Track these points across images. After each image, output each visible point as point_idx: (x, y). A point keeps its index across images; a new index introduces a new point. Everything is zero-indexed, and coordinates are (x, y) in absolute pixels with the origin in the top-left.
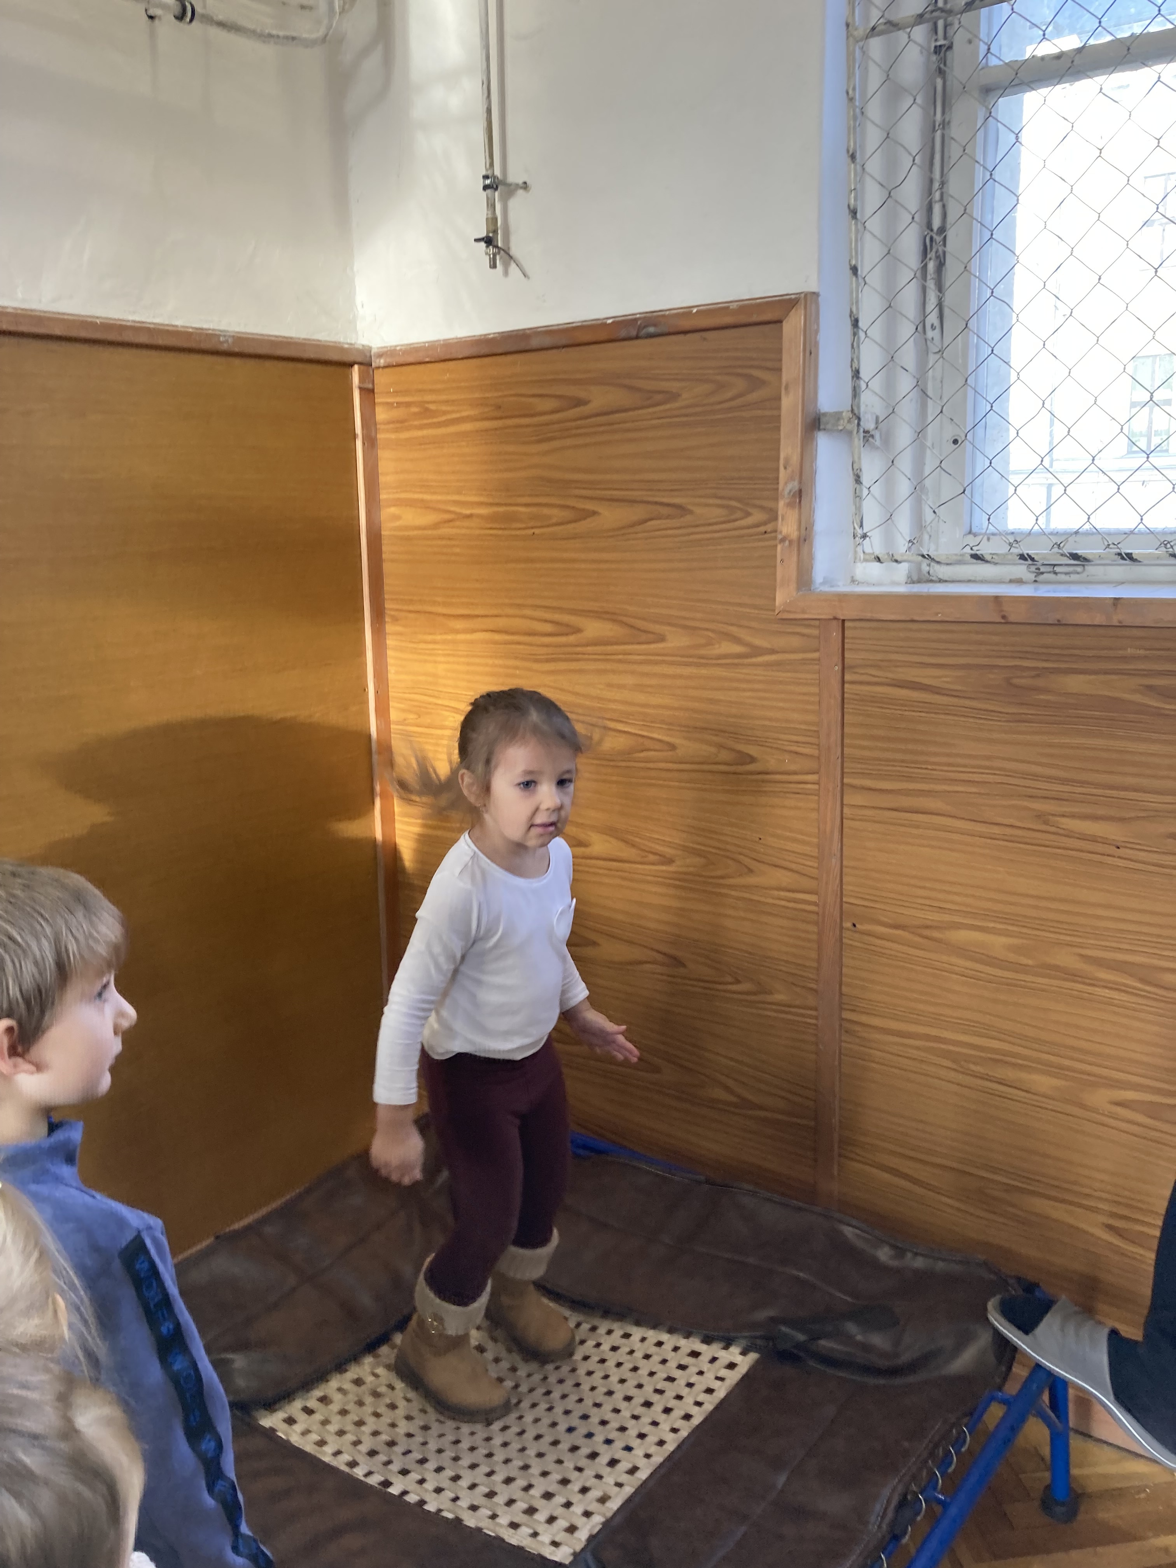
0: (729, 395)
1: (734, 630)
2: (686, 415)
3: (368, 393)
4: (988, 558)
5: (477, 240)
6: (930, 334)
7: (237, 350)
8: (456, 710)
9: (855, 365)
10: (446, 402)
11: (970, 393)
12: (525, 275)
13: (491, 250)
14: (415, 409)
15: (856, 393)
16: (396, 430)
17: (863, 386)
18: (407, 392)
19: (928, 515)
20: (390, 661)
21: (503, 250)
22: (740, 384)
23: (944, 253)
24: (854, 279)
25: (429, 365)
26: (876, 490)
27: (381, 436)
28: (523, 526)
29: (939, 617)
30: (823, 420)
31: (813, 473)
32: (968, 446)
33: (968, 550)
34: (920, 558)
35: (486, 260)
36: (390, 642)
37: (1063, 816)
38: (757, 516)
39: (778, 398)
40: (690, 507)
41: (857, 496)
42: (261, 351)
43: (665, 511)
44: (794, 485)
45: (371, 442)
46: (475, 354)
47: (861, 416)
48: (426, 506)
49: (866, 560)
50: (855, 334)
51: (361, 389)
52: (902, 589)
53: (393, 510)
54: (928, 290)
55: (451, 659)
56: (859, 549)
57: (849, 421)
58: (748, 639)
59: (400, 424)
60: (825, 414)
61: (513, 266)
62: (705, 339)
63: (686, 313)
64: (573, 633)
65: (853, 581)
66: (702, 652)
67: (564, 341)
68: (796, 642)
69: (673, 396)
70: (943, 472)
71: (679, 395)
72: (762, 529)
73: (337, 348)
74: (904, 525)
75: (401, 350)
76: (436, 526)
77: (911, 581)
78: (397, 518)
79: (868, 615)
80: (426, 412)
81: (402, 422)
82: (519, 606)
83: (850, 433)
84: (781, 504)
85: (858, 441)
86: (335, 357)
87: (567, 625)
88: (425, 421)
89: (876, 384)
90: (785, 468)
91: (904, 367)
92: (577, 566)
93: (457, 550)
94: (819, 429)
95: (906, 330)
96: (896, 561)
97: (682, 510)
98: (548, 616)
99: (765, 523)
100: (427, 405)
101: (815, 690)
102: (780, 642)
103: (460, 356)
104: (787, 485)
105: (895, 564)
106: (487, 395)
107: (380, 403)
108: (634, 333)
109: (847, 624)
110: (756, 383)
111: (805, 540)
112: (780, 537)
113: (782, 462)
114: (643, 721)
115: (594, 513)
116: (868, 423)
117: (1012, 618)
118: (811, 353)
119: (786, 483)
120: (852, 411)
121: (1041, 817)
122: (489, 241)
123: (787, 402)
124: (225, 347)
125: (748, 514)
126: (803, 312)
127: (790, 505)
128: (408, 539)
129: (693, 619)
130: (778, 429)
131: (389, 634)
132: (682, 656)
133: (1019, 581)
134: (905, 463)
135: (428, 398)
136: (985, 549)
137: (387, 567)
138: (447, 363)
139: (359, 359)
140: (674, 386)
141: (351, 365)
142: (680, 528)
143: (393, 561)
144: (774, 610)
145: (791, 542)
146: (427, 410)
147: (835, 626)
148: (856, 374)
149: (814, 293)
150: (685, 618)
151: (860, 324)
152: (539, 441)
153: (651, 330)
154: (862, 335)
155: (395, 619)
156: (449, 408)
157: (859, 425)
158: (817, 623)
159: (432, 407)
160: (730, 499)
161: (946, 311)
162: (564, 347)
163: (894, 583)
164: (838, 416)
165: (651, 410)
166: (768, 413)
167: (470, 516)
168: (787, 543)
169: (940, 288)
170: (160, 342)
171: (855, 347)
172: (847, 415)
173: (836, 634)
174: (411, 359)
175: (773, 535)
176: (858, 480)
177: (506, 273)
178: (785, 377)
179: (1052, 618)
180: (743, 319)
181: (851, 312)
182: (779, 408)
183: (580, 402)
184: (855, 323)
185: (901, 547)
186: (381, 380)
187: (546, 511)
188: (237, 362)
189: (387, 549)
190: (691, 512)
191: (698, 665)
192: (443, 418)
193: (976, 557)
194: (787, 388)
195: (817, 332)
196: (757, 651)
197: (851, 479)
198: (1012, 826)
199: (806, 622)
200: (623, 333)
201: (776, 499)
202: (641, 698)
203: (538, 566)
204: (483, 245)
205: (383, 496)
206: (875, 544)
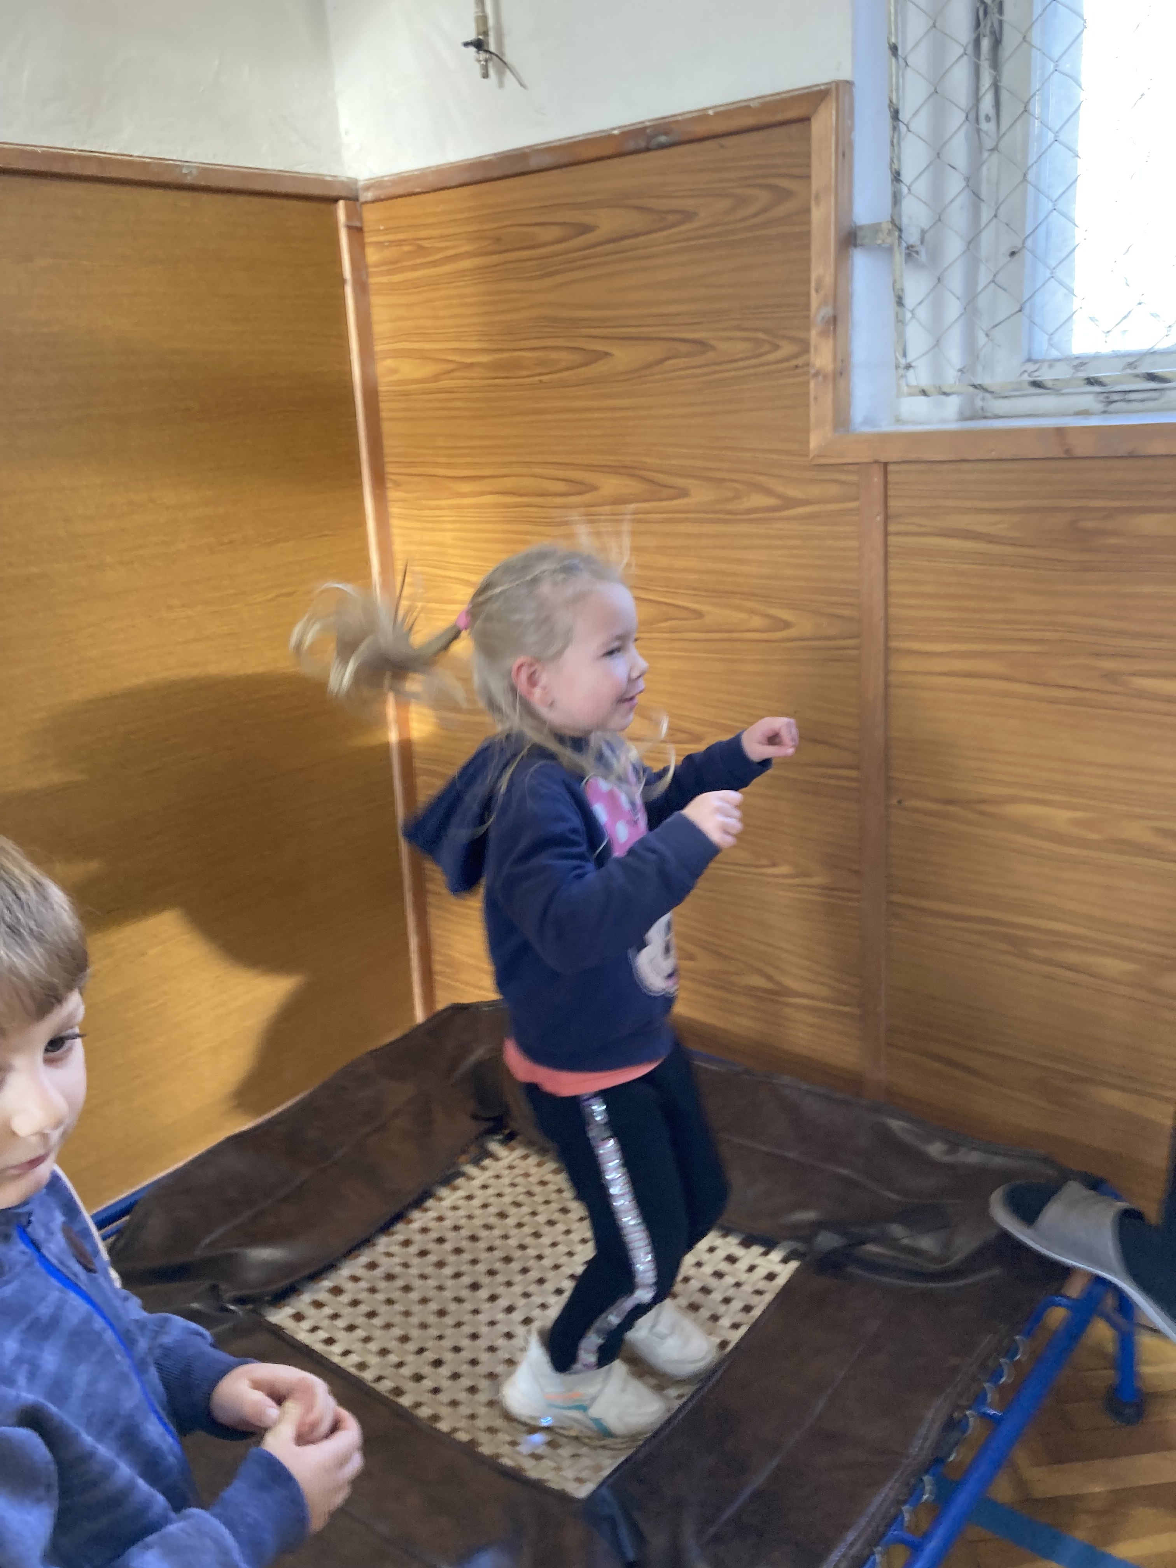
0: (753, 209)
1: (762, 479)
2: (704, 237)
3: (356, 231)
4: (1049, 384)
5: (466, 44)
6: (984, 126)
7: (203, 183)
8: (467, 583)
9: (896, 166)
10: (443, 237)
11: (1030, 188)
12: (522, 85)
13: (483, 56)
14: (407, 248)
15: (896, 199)
16: (390, 272)
17: (905, 190)
18: (397, 229)
19: (982, 339)
20: (395, 531)
21: (497, 56)
22: (764, 197)
23: (1001, 22)
24: (894, 60)
25: (422, 197)
26: (923, 313)
27: (373, 280)
28: (529, 373)
29: (994, 455)
30: (860, 234)
31: (849, 296)
32: (1028, 255)
33: (1026, 377)
34: (971, 389)
35: (477, 70)
36: (394, 509)
37: (1134, 674)
38: (787, 348)
39: (808, 211)
40: (712, 342)
41: (900, 321)
42: (232, 184)
43: (684, 348)
44: (827, 311)
45: (362, 288)
46: (468, 180)
47: (903, 227)
48: (424, 356)
49: (911, 395)
50: (895, 128)
51: (349, 228)
52: (954, 426)
53: (389, 363)
54: (982, 69)
55: (458, 526)
56: (903, 382)
57: (890, 233)
58: (780, 489)
59: (393, 265)
60: (861, 228)
61: (508, 73)
62: (722, 147)
63: (701, 116)
64: (587, 492)
65: (898, 420)
66: (730, 506)
67: (566, 159)
68: (833, 490)
69: (688, 216)
70: (998, 288)
71: (695, 214)
72: (794, 363)
73: (319, 180)
74: (954, 354)
75: (389, 181)
76: (436, 378)
77: (963, 417)
78: (394, 371)
79: (913, 456)
80: (421, 250)
81: (395, 262)
82: (528, 464)
83: (890, 249)
84: (814, 333)
85: (899, 256)
86: (316, 191)
87: (581, 483)
88: (419, 261)
89: (922, 187)
90: (817, 291)
91: (953, 165)
92: (589, 415)
93: (458, 404)
94: (855, 246)
95: (956, 118)
96: (945, 394)
97: (703, 345)
98: (561, 473)
99: (795, 356)
100: (419, 242)
101: (854, 544)
102: (814, 491)
103: (453, 184)
104: (819, 311)
105: (943, 397)
106: (486, 227)
107: (371, 243)
108: (642, 144)
109: (891, 468)
110: (785, 195)
111: (841, 374)
112: (813, 371)
113: (813, 284)
114: (667, 587)
115: (607, 354)
116: (912, 236)
117: (1079, 452)
118: (844, 155)
119: (818, 309)
120: (893, 222)
121: (1110, 676)
122: (479, 45)
123: (817, 214)
124: (189, 180)
125: (777, 347)
126: (834, 105)
127: (824, 334)
128: (406, 394)
129: (719, 470)
130: (808, 247)
131: (392, 501)
132: (708, 513)
133: (1085, 413)
134: (956, 281)
135: (423, 233)
136: (1046, 375)
137: (387, 427)
138: (442, 192)
139: (344, 194)
140: (688, 204)
141: (335, 200)
142: (700, 367)
143: (392, 419)
144: (807, 455)
145: (825, 377)
146: (421, 248)
147: (877, 470)
148: (897, 177)
149: (847, 82)
150: (709, 469)
151: (901, 116)
152: (543, 276)
153: (663, 139)
154: (903, 128)
155: (397, 484)
156: (444, 244)
157: (900, 237)
158: (856, 467)
159: (426, 244)
160: (757, 330)
161: (1004, 95)
162: (567, 165)
163: (944, 421)
164: (875, 228)
165: (665, 233)
166: (797, 229)
167: (471, 365)
168: (820, 378)
169: (995, 64)
170: (114, 174)
171: (895, 144)
172: (886, 226)
173: (877, 479)
174: (400, 191)
175: (806, 369)
176: (900, 302)
177: (501, 84)
178: (816, 183)
179: (1123, 449)
180: (766, 119)
181: (891, 101)
182: (808, 223)
183: (585, 229)
184: (895, 115)
185: (951, 377)
186: (370, 216)
187: (554, 355)
188: (205, 197)
189: (386, 408)
190: (713, 348)
191: (726, 522)
192: (438, 256)
193: (1036, 384)
194: (817, 197)
195: (851, 129)
196: (790, 503)
197: (893, 300)
198: (1074, 688)
199: (845, 468)
200: (631, 145)
201: (808, 329)
202: (663, 561)
203: (548, 417)
204: (472, 50)
205: (378, 348)
206: (921, 376)
